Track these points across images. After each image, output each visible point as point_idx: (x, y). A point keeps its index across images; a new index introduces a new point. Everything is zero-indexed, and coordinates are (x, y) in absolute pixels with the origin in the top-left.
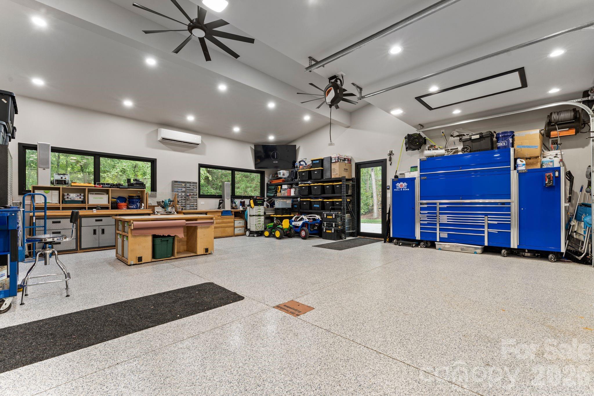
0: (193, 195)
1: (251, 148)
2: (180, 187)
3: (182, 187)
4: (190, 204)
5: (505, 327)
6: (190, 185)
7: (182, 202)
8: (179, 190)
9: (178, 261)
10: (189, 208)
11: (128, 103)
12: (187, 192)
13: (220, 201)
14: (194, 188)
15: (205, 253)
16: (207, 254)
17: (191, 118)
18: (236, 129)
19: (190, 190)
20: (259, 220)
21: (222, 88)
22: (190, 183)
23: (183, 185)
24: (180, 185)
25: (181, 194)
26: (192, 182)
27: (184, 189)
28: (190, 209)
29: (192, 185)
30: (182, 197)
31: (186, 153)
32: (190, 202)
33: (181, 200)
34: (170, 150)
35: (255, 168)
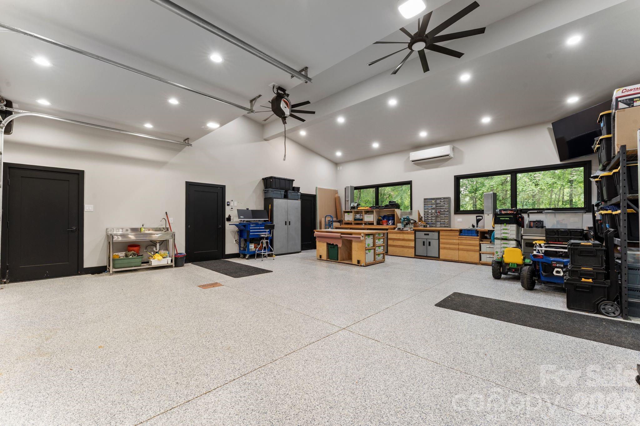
0: (444, 211)
1: (549, 129)
2: (430, 204)
3: (432, 204)
4: (440, 222)
5: (87, 334)
6: (441, 201)
7: (432, 219)
8: (429, 207)
9: (339, 265)
10: (439, 226)
11: (376, 145)
12: (438, 209)
13: (478, 218)
14: (444, 203)
15: (357, 264)
16: (359, 265)
17: (423, 134)
18: (486, 120)
19: (440, 206)
20: (505, 246)
21: (393, 102)
22: (440, 199)
23: (433, 201)
24: (430, 202)
25: (431, 211)
26: (442, 198)
27: (434, 206)
28: (441, 227)
29: (442, 201)
30: (432, 214)
31: (440, 167)
32: (441, 219)
33: (432, 217)
34: (421, 170)
35: (561, 160)
